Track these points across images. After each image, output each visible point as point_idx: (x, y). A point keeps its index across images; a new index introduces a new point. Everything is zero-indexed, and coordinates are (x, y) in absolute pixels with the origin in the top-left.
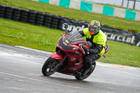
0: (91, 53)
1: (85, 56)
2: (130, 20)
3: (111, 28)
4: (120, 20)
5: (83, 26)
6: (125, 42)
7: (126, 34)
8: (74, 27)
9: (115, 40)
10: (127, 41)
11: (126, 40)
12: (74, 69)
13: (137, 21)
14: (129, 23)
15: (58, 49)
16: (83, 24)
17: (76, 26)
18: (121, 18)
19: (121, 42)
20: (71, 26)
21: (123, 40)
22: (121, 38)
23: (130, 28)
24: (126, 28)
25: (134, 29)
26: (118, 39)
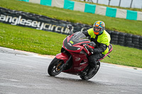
0: (95, 53)
1: (89, 56)
2: (68, 10)
3: (49, 18)
4: (58, 10)
5: (20, 17)
6: (63, 33)
7: (65, 25)
8: (11, 17)
9: (54, 31)
10: (65, 32)
11: (64, 30)
12: (80, 69)
13: (76, 12)
14: (68, 13)
15: (63, 50)
16: (20, 15)
17: (13, 17)
18: (59, 9)
19: (60, 32)
20: (8, 17)
21: (62, 31)
22: (59, 29)
23: (69, 18)
24: (64, 19)
25: (72, 19)
26: (56, 30)
